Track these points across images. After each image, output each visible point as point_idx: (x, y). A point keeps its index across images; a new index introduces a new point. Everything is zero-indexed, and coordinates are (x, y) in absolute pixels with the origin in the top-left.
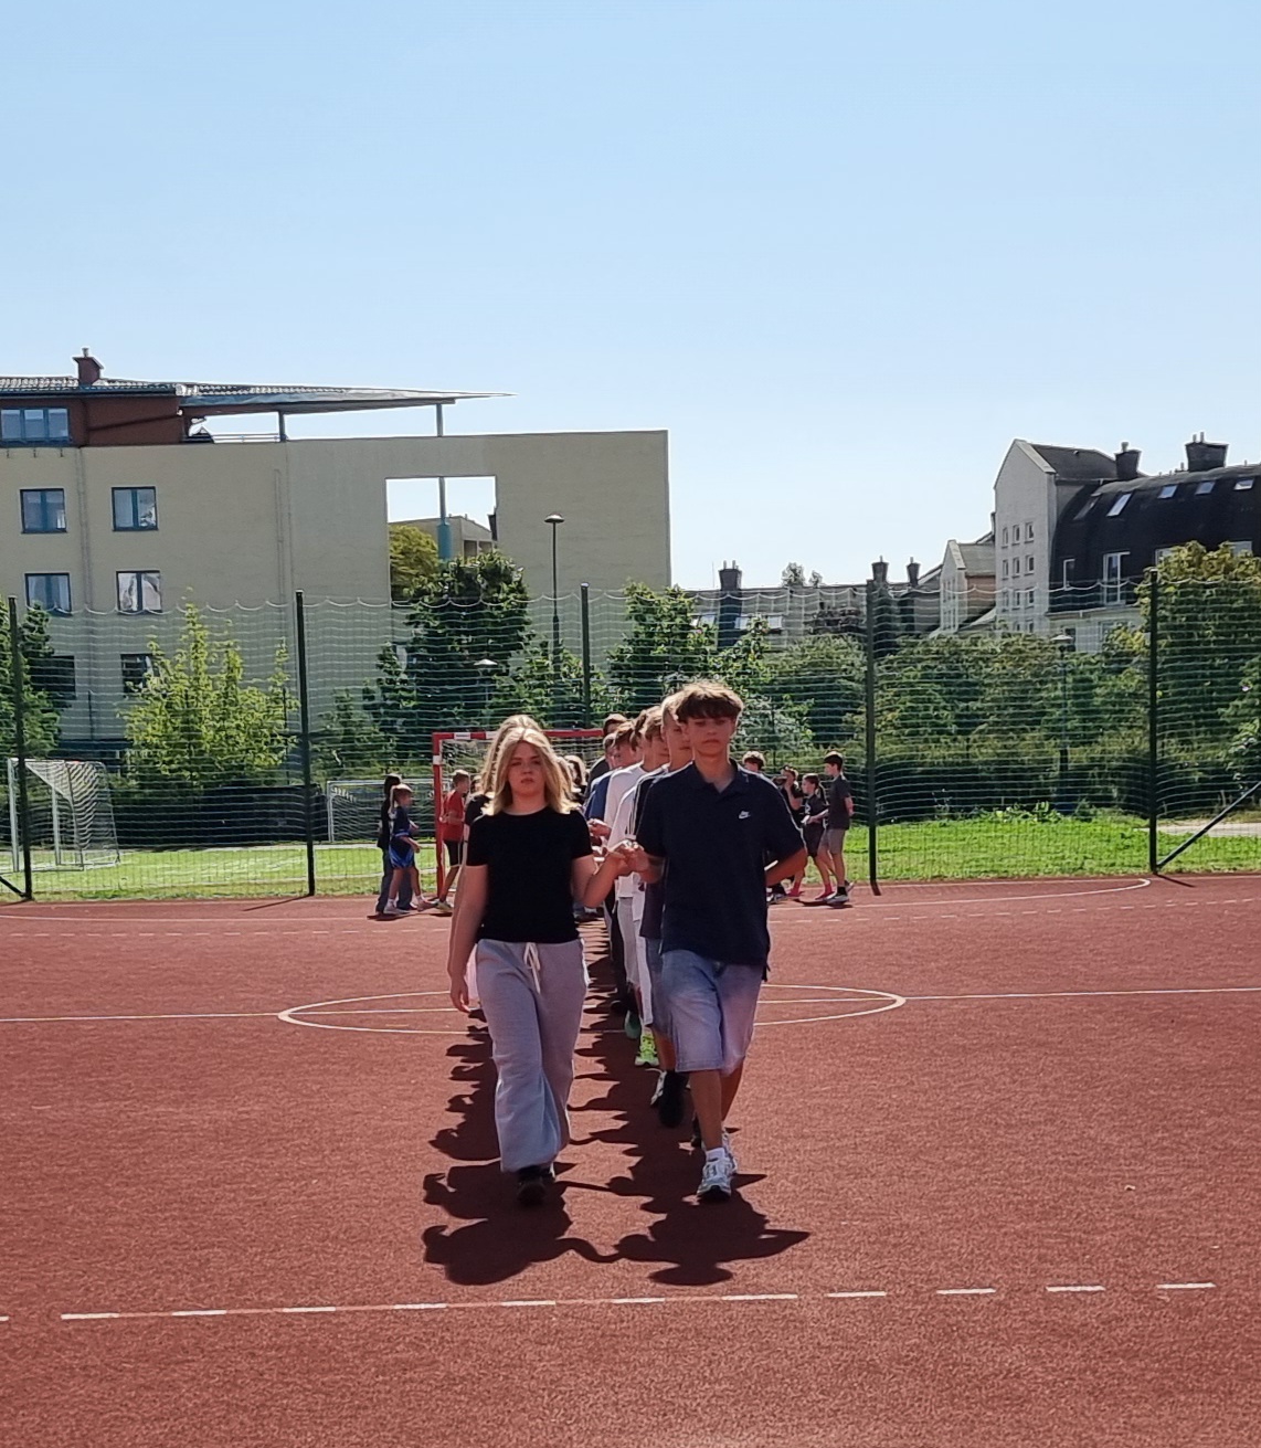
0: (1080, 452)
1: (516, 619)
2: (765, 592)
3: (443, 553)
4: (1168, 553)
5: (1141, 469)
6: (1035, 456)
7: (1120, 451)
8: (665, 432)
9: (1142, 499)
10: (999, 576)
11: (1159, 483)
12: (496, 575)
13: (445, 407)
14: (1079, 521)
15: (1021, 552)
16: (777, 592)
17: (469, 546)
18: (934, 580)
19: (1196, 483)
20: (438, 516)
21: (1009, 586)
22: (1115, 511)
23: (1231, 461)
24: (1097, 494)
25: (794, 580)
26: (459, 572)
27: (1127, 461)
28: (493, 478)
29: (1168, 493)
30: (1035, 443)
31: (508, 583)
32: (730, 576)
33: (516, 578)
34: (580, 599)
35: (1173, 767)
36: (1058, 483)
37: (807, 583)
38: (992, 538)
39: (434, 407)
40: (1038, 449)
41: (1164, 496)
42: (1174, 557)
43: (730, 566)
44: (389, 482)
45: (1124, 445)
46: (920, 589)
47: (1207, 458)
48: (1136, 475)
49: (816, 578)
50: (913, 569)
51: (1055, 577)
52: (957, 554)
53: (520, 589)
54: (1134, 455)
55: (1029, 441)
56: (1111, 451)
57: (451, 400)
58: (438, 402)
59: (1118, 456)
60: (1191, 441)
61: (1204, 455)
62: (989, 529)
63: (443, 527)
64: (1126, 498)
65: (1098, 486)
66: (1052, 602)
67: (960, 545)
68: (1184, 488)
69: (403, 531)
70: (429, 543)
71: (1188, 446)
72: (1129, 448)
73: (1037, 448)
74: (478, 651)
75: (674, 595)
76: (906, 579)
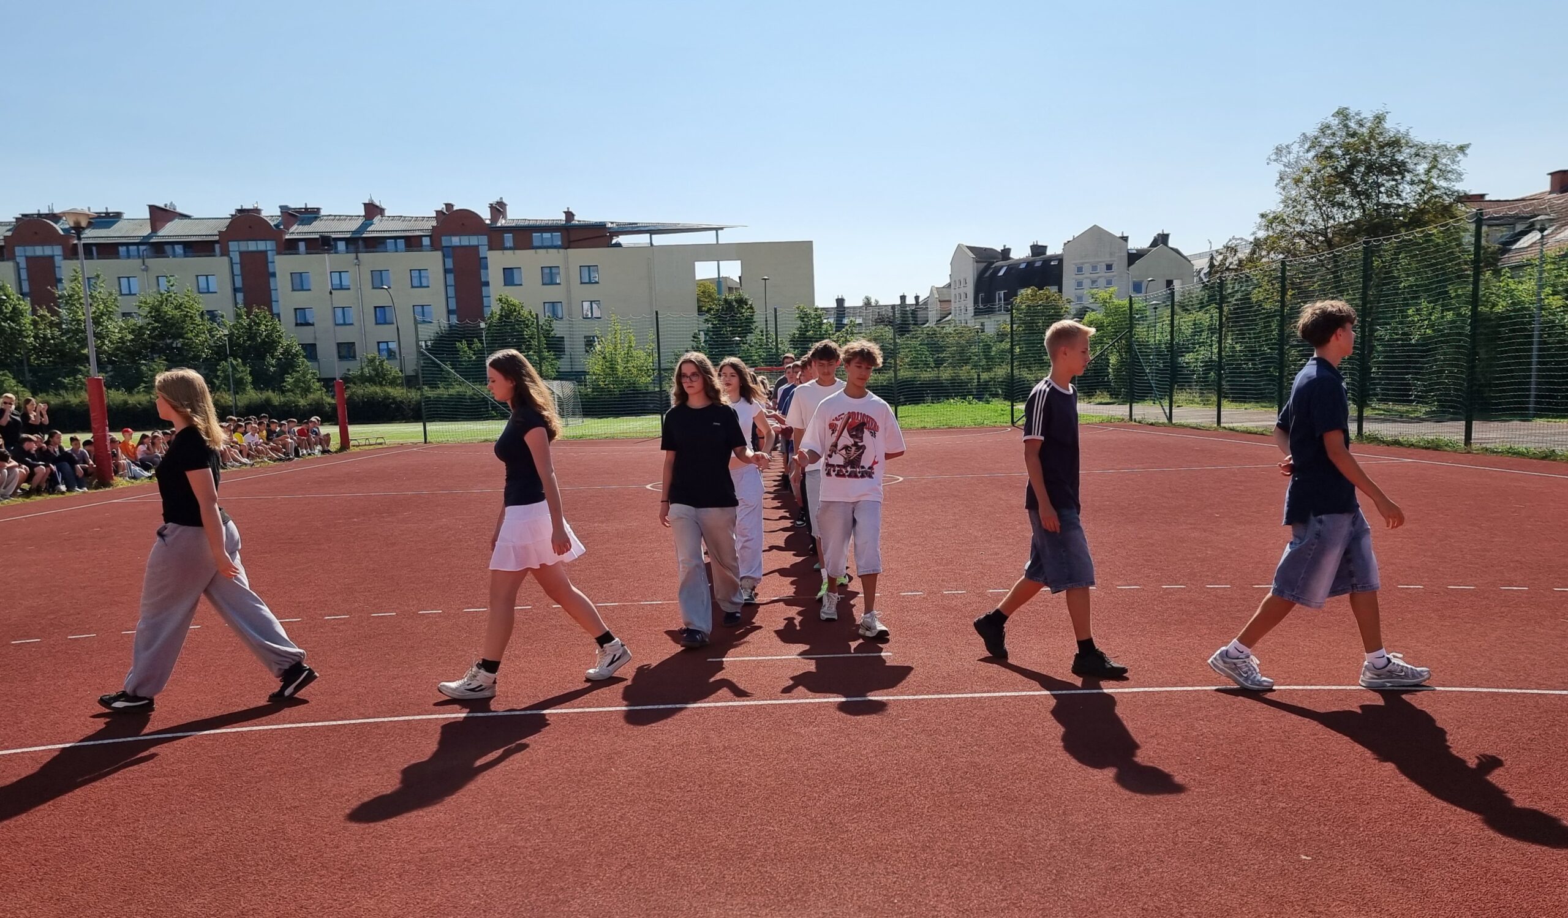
0: (986, 249)
1: (750, 321)
2: (854, 308)
3: (719, 293)
4: (1023, 291)
5: (1012, 255)
6: (968, 251)
7: (1003, 248)
8: (811, 242)
9: (1012, 268)
10: (952, 301)
11: (1020, 262)
12: (741, 302)
13: (719, 232)
14: (986, 277)
15: (962, 290)
16: (861, 307)
17: (730, 289)
18: (926, 303)
19: (1033, 262)
20: (717, 276)
21: (957, 305)
22: (1001, 273)
23: (1049, 252)
24: (993, 266)
25: (868, 303)
26: (726, 300)
27: (1006, 252)
28: (740, 262)
29: (1023, 266)
30: (968, 245)
31: (746, 305)
32: (840, 301)
33: (750, 303)
34: (773, 312)
35: (1024, 381)
36: (977, 262)
37: (873, 304)
38: (949, 285)
39: (715, 232)
40: (970, 248)
41: (1021, 267)
42: (1026, 292)
43: (840, 297)
44: (696, 263)
45: (1005, 246)
46: (920, 306)
47: (1039, 251)
48: (1009, 258)
49: (877, 302)
50: (917, 298)
51: (976, 301)
52: (935, 292)
53: (751, 308)
54: (1009, 250)
55: (965, 244)
56: (999, 248)
57: (722, 229)
58: (717, 229)
59: (1002, 250)
60: (1032, 244)
61: (1038, 250)
62: (948, 281)
63: (719, 281)
64: (1005, 268)
65: (993, 263)
66: (975, 312)
67: (937, 288)
68: (1030, 264)
69: (702, 283)
70: (713, 288)
71: (1031, 247)
72: (1007, 247)
73: (967, 247)
74: (734, 334)
75: (816, 309)
76: (914, 302)
